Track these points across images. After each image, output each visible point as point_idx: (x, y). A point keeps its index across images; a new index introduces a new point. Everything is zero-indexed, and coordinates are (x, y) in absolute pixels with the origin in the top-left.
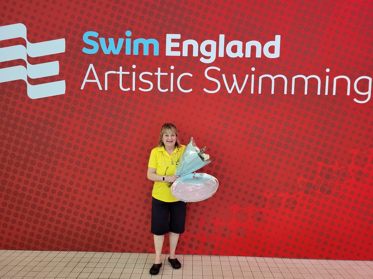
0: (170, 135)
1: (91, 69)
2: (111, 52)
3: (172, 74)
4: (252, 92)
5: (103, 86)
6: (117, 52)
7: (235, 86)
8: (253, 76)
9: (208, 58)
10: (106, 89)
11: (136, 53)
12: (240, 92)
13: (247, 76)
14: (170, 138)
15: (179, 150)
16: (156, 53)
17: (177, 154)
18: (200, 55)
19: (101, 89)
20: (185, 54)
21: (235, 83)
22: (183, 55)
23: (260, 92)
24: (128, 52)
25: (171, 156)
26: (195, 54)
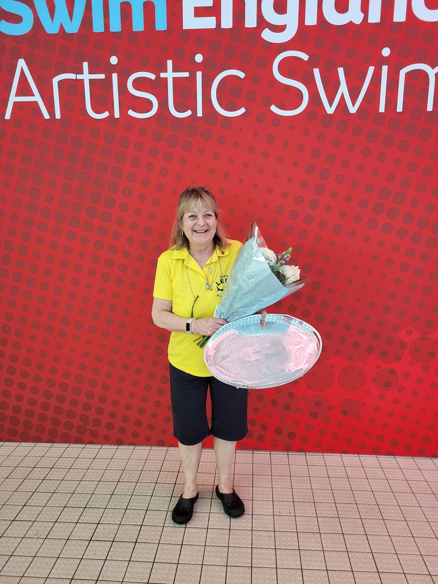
0: (200, 216)
1: (22, 73)
2: (62, 28)
3: (199, 74)
4: (382, 109)
5: (51, 111)
6: (73, 27)
7: (342, 96)
8: (385, 69)
9: (280, 29)
10: (58, 116)
11: (116, 26)
12: (353, 109)
13: (371, 69)
14: (201, 221)
15: (223, 253)
16: (161, 23)
17: (218, 266)
18: (262, 23)
19: (47, 116)
20: (227, 22)
21: (343, 89)
22: (223, 26)
23: (400, 109)
24: (98, 27)
25: (206, 269)
26: (251, 21)
